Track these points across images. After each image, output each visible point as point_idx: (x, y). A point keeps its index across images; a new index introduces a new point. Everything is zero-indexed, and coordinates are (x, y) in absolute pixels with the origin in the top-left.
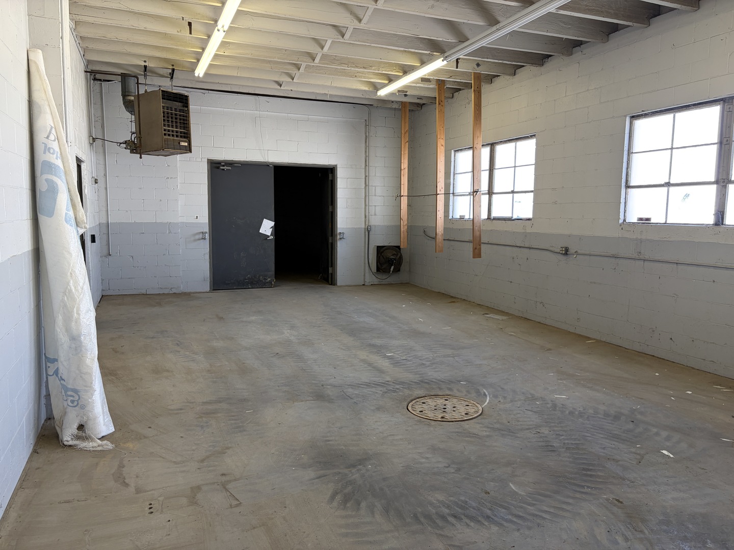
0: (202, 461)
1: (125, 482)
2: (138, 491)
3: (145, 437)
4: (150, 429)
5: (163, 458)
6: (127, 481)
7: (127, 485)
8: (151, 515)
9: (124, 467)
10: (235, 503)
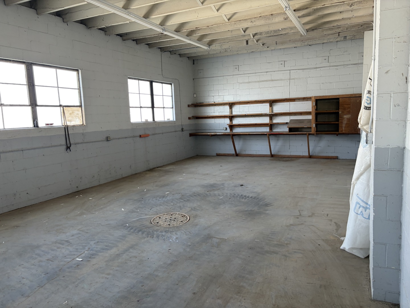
0: (302, 224)
1: (336, 224)
2: (331, 220)
3: (323, 240)
4: (320, 244)
5: (318, 229)
6: (335, 224)
7: (335, 223)
8: (328, 213)
9: (336, 229)
10: (300, 211)
